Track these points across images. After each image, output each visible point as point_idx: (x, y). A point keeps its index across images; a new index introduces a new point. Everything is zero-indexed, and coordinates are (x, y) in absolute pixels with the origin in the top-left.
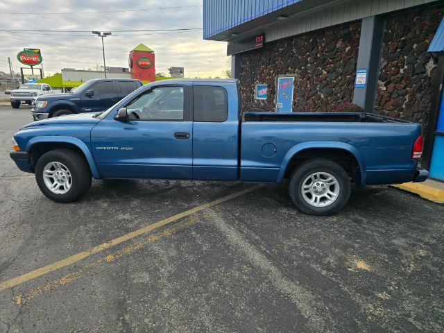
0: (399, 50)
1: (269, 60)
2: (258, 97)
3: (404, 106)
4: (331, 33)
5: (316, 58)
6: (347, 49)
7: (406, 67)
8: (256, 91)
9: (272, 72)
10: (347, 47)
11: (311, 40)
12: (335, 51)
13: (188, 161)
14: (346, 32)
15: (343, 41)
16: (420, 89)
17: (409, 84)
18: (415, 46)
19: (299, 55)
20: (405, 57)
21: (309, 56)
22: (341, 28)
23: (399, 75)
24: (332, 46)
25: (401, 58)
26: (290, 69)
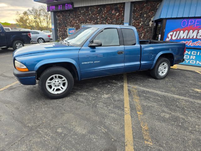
0: (139, 16)
1: (76, 16)
2: (69, 34)
3: (142, 38)
4: (109, 6)
5: (102, 17)
6: (117, 14)
7: (142, 23)
8: (68, 31)
9: (77, 22)
10: (117, 13)
11: (99, 9)
12: (112, 14)
13: (122, 65)
14: (116, 7)
15: (115, 11)
16: (147, 31)
17: (143, 29)
18: (145, 15)
19: (93, 15)
20: (142, 19)
21: (98, 16)
22: (114, 5)
23: (140, 26)
24: (110, 13)
25: (140, 20)
26: (88, 21)
